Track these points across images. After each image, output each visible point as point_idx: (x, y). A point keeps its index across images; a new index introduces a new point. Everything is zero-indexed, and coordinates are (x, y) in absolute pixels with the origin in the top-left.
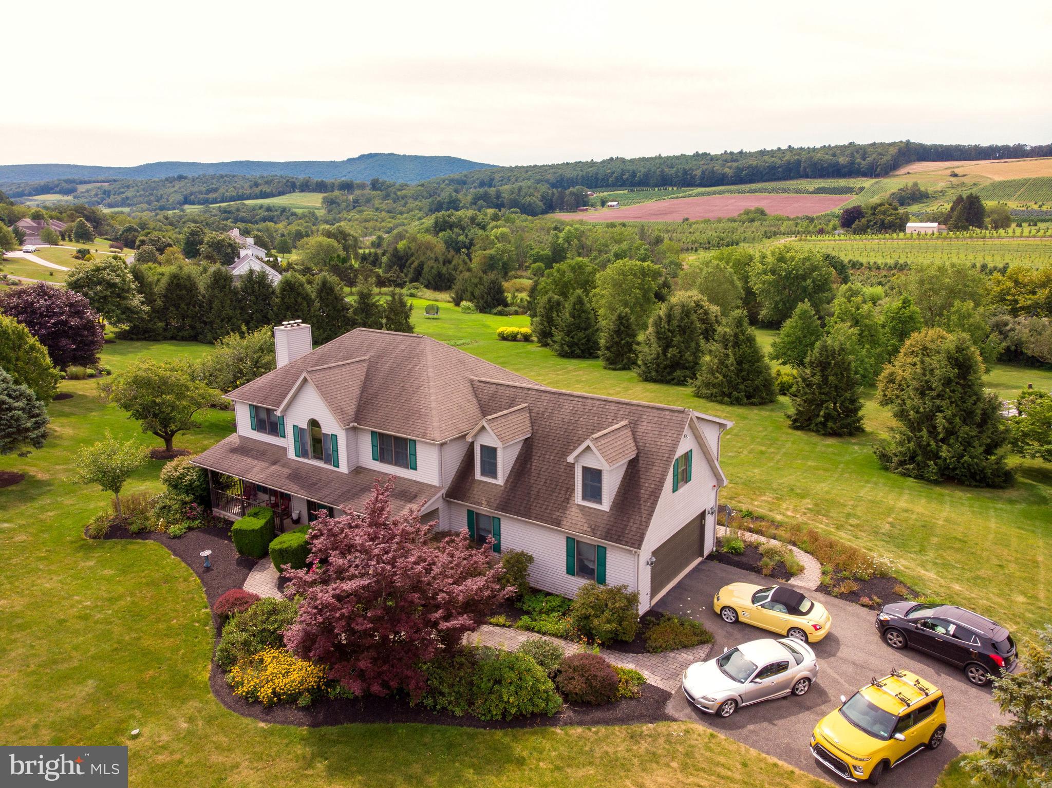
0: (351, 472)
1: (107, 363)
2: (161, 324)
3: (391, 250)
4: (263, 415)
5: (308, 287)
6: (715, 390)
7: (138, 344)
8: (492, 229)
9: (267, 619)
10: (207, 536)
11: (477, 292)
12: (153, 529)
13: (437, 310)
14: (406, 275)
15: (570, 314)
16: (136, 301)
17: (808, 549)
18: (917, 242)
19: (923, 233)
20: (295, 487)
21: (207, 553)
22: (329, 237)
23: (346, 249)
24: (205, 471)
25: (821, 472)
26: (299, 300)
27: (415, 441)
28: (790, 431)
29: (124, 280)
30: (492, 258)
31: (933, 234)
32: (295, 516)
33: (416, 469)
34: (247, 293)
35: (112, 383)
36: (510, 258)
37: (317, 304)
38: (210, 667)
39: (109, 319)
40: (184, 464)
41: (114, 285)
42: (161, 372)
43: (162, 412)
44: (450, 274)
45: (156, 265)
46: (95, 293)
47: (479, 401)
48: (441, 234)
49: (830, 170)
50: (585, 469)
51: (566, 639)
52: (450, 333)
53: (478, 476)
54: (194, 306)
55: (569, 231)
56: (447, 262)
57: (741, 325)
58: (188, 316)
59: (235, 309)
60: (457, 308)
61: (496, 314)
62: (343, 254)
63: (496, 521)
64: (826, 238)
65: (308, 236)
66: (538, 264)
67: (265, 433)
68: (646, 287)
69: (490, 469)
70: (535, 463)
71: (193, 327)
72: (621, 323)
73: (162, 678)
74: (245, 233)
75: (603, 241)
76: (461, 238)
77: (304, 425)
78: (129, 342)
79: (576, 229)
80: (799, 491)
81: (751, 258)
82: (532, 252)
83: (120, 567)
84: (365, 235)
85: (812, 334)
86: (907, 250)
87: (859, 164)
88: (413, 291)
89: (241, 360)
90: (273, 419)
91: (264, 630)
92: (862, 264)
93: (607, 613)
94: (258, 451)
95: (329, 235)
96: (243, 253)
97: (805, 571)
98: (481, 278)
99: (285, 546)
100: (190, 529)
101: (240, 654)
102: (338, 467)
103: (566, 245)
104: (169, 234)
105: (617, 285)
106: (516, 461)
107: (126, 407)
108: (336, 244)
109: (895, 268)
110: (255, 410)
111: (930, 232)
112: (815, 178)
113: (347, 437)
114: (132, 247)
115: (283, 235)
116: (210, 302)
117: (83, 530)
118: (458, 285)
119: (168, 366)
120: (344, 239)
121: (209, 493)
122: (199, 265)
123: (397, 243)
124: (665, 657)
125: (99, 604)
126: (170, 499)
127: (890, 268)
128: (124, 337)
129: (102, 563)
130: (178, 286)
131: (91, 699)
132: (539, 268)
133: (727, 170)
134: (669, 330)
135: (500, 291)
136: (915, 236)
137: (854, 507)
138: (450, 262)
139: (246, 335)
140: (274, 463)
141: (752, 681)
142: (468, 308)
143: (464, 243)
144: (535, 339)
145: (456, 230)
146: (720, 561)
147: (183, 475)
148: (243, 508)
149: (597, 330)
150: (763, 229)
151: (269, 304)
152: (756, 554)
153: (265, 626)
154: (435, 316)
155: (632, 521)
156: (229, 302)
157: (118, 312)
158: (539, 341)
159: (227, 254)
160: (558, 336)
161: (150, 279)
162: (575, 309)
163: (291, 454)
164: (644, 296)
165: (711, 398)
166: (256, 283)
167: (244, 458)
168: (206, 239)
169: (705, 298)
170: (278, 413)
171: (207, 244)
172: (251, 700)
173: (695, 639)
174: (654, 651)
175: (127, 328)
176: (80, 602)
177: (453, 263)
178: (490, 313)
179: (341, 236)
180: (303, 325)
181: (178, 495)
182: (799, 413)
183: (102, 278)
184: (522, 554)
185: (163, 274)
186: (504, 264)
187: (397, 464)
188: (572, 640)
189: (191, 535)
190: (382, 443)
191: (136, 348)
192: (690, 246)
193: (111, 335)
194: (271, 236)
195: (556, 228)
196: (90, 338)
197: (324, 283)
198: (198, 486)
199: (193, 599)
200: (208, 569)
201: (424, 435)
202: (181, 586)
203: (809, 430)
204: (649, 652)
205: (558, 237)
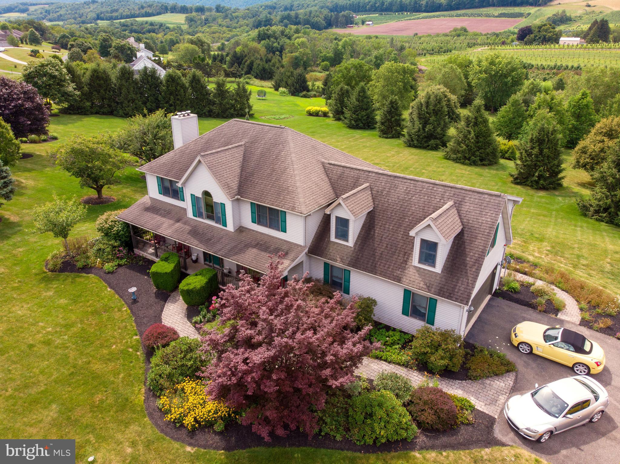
0: (236, 231)
1: (55, 131)
2: (88, 104)
3: (232, 53)
4: (167, 184)
5: (183, 79)
6: (460, 155)
7: (75, 117)
8: (296, 39)
9: (185, 356)
10: (132, 272)
11: (290, 82)
12: (93, 265)
13: (265, 94)
14: (242, 69)
15: (356, 99)
16: (71, 88)
17: (564, 288)
18: (567, 51)
19: (571, 44)
20: (196, 242)
21: (133, 289)
22: (192, 44)
23: (203, 52)
24: (127, 225)
25: (542, 217)
26: (179, 88)
27: (285, 212)
28: (513, 186)
29: (61, 73)
30: (296, 58)
31: (577, 45)
32: (194, 258)
33: (286, 232)
34: (143, 82)
35: (57, 152)
36: (308, 58)
37: (190, 91)
38: (143, 391)
39: (54, 100)
40: (112, 218)
41: (54, 77)
42: (91, 145)
43: (92, 173)
44: (271, 69)
45: (82, 63)
46: (43, 83)
47: (330, 179)
48: (262, 42)
49: (509, 1)
50: (423, 241)
51: (406, 367)
52: (275, 110)
53: (333, 238)
54: (109, 91)
55: (346, 41)
56: (268, 61)
57: (480, 111)
58: (106, 99)
59: (136, 94)
60: (276, 92)
61: (302, 97)
62: (202, 55)
63: (347, 272)
64: (508, 48)
65: (178, 43)
66: (325, 62)
67: (170, 197)
68: (406, 81)
69: (343, 234)
70: (377, 231)
71: (110, 106)
72: (392, 106)
73: (108, 401)
74: (138, 40)
75: (367, 48)
76: (275, 45)
77: (199, 195)
78: (68, 116)
79: (350, 40)
80: (537, 236)
81: (471, 62)
82: (321, 55)
83: (72, 297)
84: (213, 43)
85: (519, 117)
86: (561, 56)
88: (247, 80)
89: (145, 134)
90: (174, 187)
91: (183, 365)
92: (533, 66)
93: (440, 352)
94: (165, 211)
95: (192, 42)
96: (139, 54)
97: (566, 307)
98: (292, 72)
99: (191, 287)
100: (119, 266)
101: (166, 384)
102: (226, 226)
103: (343, 50)
104: (90, 40)
105: (387, 79)
106: (362, 229)
107: (68, 169)
108: (197, 49)
109: (555, 68)
110: (161, 181)
111: (575, 44)
112: (499, 6)
113: (232, 204)
114: (66, 49)
115: (162, 42)
116: (120, 89)
117: (44, 263)
118: (277, 77)
119: (95, 139)
120: (202, 45)
121: (131, 239)
122: (110, 62)
123: (235, 48)
124: (483, 384)
125: (58, 330)
126: (104, 244)
127: (552, 69)
128: (65, 112)
129: (59, 293)
130: (98, 77)
131: (55, 423)
132: (326, 65)
133: (442, 1)
134: (427, 113)
135: (305, 81)
136: (566, 47)
137: (580, 249)
138: (270, 61)
139: (147, 116)
140: (178, 221)
141: (564, 416)
142: (284, 93)
143: (277, 48)
144: (331, 115)
145: (272, 39)
146: (504, 298)
147: (111, 227)
148: (156, 249)
149: (374, 110)
150: (466, 42)
151: (159, 91)
152: (529, 292)
153: (184, 362)
154: (264, 98)
155: (460, 282)
156: (132, 89)
157: (59, 95)
158: (334, 117)
159: (128, 54)
160: (348, 114)
161: (78, 73)
162: (359, 96)
163: (190, 214)
164: (404, 87)
165: (456, 160)
166: (149, 76)
167: (155, 216)
168: (113, 44)
169: (448, 90)
170: (179, 185)
171: (114, 47)
172: (178, 425)
173: (503, 368)
174: (475, 378)
175: (66, 106)
176: (43, 328)
177: (272, 62)
178: (298, 96)
179: (200, 43)
180: (192, 115)
181: (109, 241)
182: (520, 173)
183: (46, 71)
184: (369, 299)
185: (87, 69)
186: (304, 62)
187: (271, 227)
188: (411, 368)
189: (121, 270)
190: (259, 211)
191: (73, 120)
192: (421, 52)
193: (56, 111)
194: (154, 43)
195: (336, 39)
196: (40, 116)
197: (194, 76)
198: (123, 235)
199: (126, 327)
200: (135, 301)
201: (293, 209)
202: (117, 315)
203: (526, 185)
204: (470, 379)
205: (338, 45)
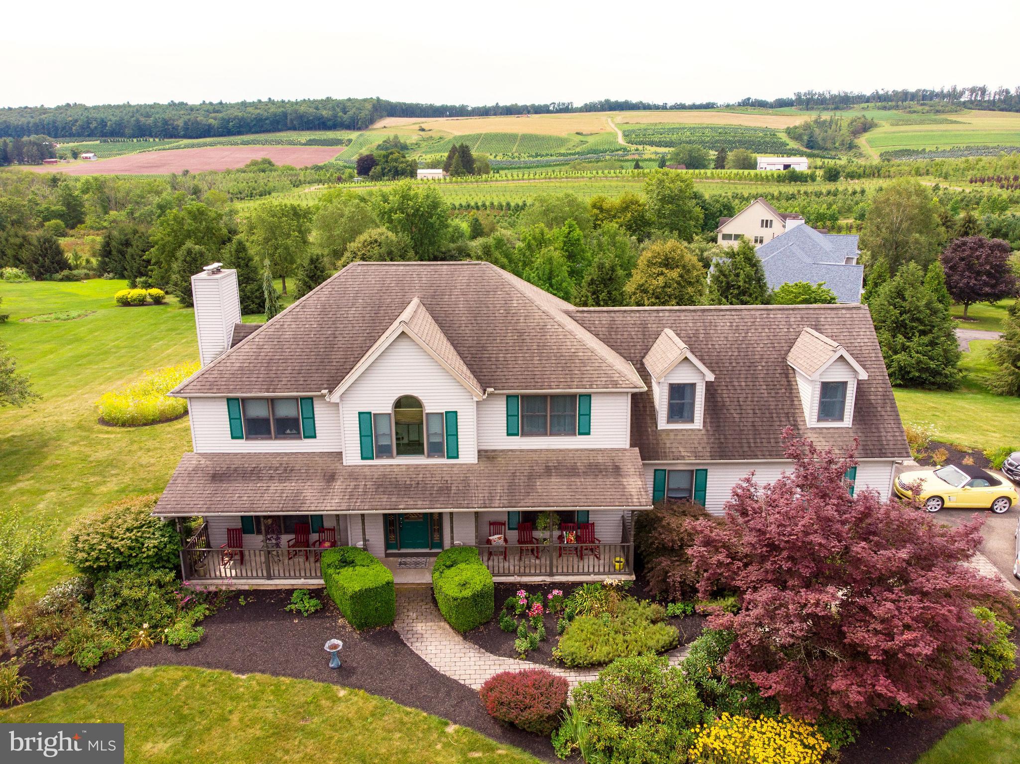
0: (480, 461)
11: (23, 256)
12: (122, 648)
27: (589, 395)
31: (445, 179)
33: (588, 433)
49: (317, 123)
50: (824, 385)
53: (662, 424)
63: (701, 474)
67: (268, 439)
77: (385, 409)
87: (341, 117)
98: (25, 237)
100: (199, 623)
102: (457, 457)
110: (241, 407)
111: (441, 177)
112: (303, 130)
113: (476, 408)
133: (211, 121)
135: (59, 251)
136: (426, 182)
142: (17, 276)
150: (285, 179)
155: (882, 430)
163: (353, 459)
170: (334, 399)
178: (52, 279)
187: (553, 433)
190: (524, 410)
201: (615, 384)
